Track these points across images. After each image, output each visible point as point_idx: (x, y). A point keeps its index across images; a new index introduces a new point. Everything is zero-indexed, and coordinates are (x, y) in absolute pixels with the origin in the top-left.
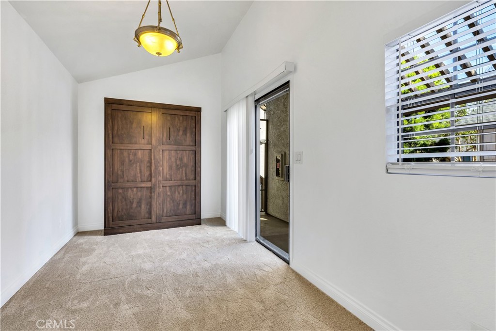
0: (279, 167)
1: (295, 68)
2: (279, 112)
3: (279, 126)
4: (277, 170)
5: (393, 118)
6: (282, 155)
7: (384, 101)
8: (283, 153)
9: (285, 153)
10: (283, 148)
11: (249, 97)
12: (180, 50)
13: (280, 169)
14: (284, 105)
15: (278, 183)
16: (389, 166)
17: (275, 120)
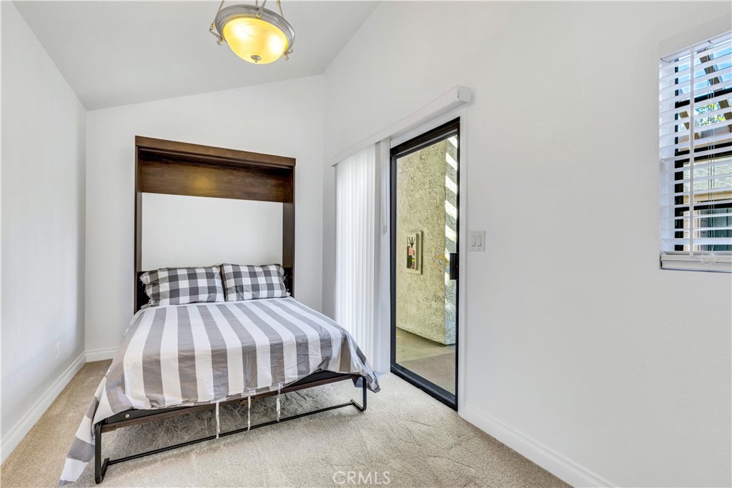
0: (412, 254)
1: (472, 98)
2: (413, 169)
3: (412, 191)
4: (409, 259)
5: (667, 180)
6: (417, 235)
7: (657, 149)
8: (420, 233)
9: (422, 233)
10: (420, 225)
11: (382, 143)
12: (288, 55)
13: (414, 257)
14: (421, 159)
15: (409, 279)
16: (665, 257)
17: (405, 182)
